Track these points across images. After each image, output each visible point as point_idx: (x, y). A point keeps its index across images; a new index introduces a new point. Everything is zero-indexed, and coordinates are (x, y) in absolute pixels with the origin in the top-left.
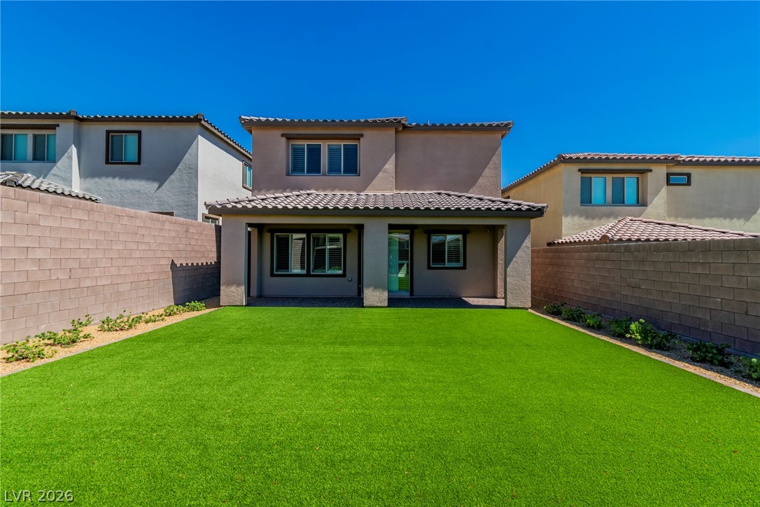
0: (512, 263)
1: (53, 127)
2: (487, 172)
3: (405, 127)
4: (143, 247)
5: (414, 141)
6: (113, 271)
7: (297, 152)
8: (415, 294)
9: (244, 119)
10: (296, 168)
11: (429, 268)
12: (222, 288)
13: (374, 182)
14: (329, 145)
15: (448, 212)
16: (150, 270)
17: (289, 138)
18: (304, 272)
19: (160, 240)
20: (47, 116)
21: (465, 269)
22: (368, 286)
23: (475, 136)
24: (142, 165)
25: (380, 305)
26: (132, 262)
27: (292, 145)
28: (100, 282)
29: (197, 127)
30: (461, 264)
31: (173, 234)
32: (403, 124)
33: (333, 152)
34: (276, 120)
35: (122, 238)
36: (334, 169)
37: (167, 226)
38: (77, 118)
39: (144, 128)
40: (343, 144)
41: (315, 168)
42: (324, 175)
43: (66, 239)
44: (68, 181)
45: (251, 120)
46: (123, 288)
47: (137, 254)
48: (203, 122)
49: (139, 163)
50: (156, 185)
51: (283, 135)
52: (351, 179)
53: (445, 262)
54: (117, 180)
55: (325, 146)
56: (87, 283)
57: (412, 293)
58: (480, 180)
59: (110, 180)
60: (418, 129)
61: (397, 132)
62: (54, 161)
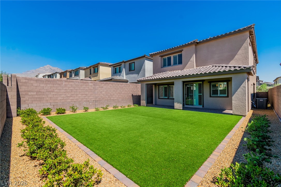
0: (235, 94)
1: (121, 65)
2: (240, 52)
3: (197, 43)
4: (124, 91)
5: (203, 47)
6: (118, 96)
7: (165, 60)
8: (204, 107)
9: (150, 54)
10: (165, 65)
11: (210, 96)
12: (141, 101)
13: (187, 66)
14: (173, 56)
15: (219, 73)
16: (126, 96)
17: (162, 56)
18: (167, 98)
19: (128, 89)
20: (119, 63)
21: (228, 97)
22: (176, 102)
23: (233, 37)
24: (135, 70)
25: (179, 109)
26: (122, 94)
27: (163, 58)
28: (115, 99)
29: (145, 58)
30: (226, 95)
31: (132, 88)
32: (196, 42)
33: (175, 58)
34: (157, 52)
35: (119, 89)
36: (175, 64)
37: (131, 86)
38: (124, 62)
39: (135, 61)
40: (177, 54)
41: (169, 64)
42: (172, 66)
43: (108, 90)
44: (123, 76)
45: (153, 53)
46: (120, 100)
47: (123, 93)
48: (146, 56)
49: (134, 70)
50: (137, 75)
51: (160, 56)
52: (180, 66)
53: (218, 94)
54: (131, 75)
55: (172, 56)
56: (112, 99)
57: (203, 107)
58: (236, 57)
59: (130, 75)
60: (204, 42)
61: (196, 45)
62: (121, 72)
